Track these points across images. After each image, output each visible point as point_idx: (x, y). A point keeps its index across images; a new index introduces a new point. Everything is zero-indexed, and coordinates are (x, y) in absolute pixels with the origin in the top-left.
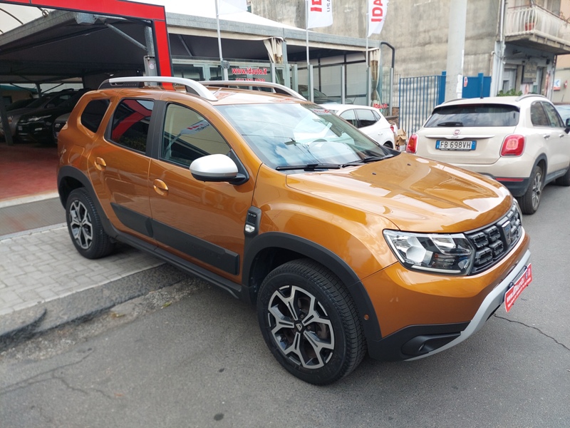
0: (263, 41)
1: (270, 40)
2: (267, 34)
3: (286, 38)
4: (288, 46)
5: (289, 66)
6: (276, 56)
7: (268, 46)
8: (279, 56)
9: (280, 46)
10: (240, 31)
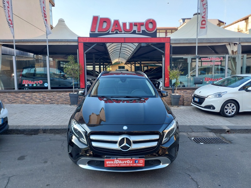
0: (225, 45)
1: (230, 44)
2: (228, 42)
3: (241, 42)
4: (242, 46)
5: (241, 55)
6: (233, 51)
7: (228, 47)
8: (235, 51)
9: (236, 46)
10: (211, 42)
